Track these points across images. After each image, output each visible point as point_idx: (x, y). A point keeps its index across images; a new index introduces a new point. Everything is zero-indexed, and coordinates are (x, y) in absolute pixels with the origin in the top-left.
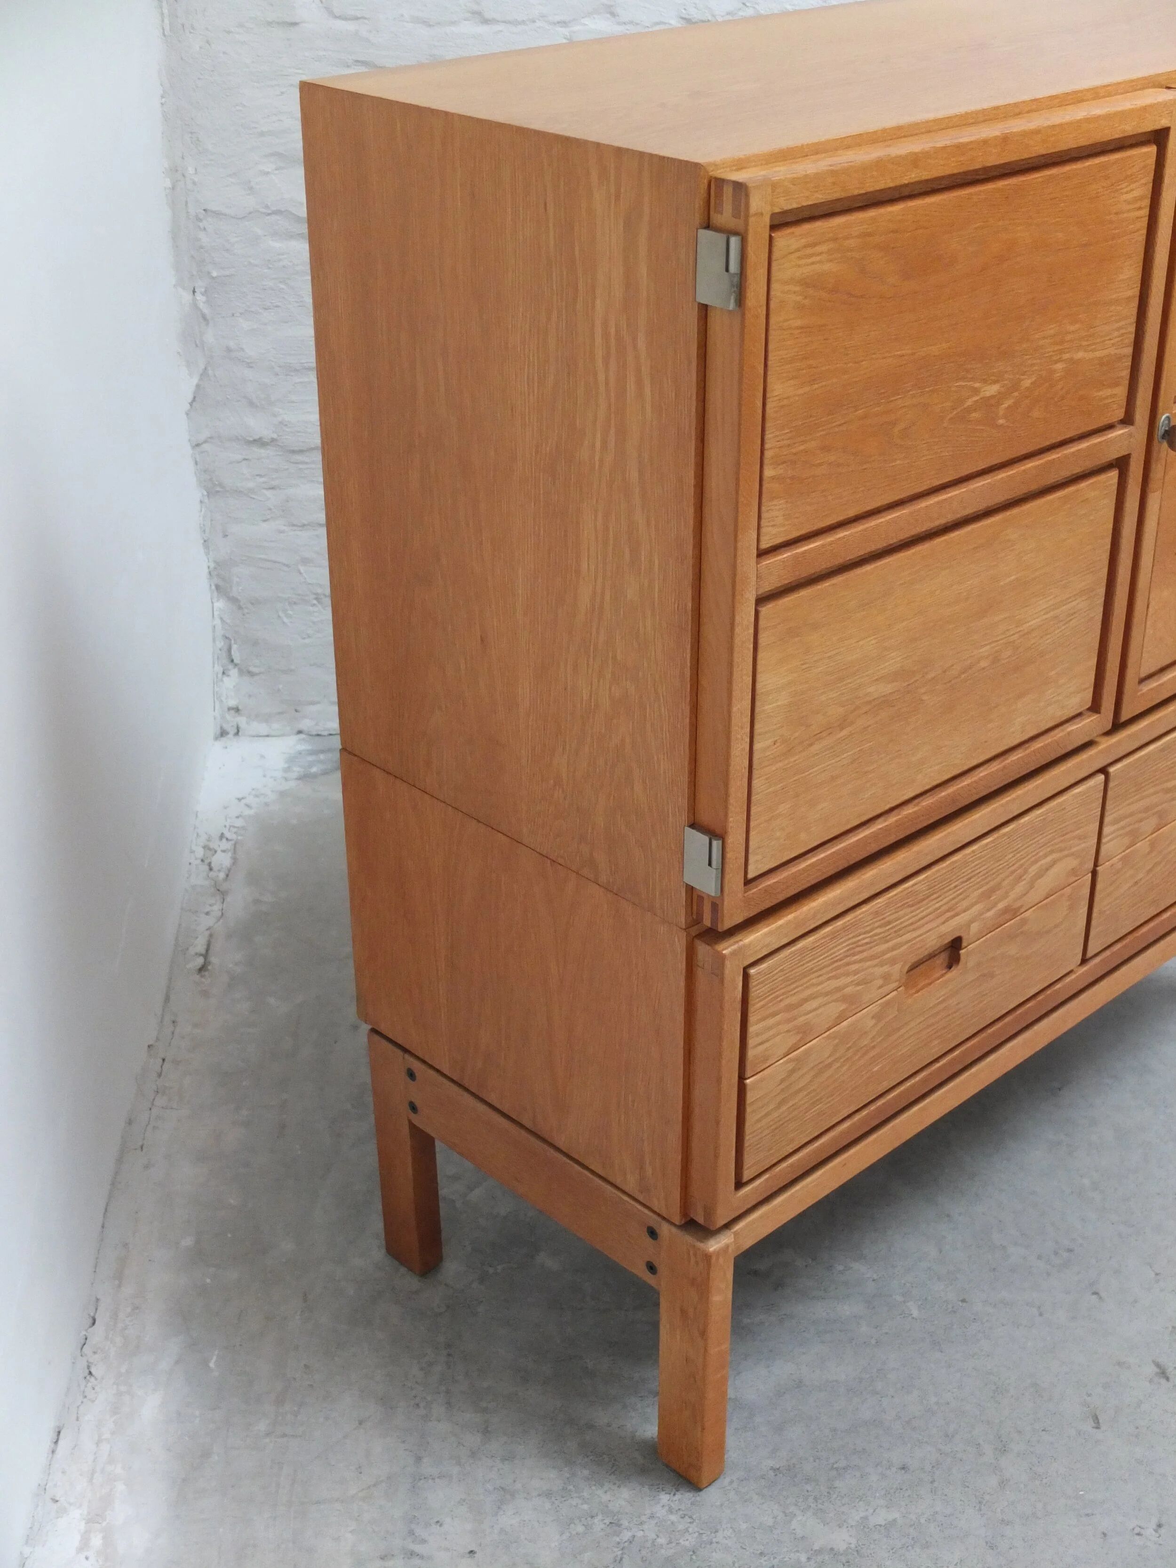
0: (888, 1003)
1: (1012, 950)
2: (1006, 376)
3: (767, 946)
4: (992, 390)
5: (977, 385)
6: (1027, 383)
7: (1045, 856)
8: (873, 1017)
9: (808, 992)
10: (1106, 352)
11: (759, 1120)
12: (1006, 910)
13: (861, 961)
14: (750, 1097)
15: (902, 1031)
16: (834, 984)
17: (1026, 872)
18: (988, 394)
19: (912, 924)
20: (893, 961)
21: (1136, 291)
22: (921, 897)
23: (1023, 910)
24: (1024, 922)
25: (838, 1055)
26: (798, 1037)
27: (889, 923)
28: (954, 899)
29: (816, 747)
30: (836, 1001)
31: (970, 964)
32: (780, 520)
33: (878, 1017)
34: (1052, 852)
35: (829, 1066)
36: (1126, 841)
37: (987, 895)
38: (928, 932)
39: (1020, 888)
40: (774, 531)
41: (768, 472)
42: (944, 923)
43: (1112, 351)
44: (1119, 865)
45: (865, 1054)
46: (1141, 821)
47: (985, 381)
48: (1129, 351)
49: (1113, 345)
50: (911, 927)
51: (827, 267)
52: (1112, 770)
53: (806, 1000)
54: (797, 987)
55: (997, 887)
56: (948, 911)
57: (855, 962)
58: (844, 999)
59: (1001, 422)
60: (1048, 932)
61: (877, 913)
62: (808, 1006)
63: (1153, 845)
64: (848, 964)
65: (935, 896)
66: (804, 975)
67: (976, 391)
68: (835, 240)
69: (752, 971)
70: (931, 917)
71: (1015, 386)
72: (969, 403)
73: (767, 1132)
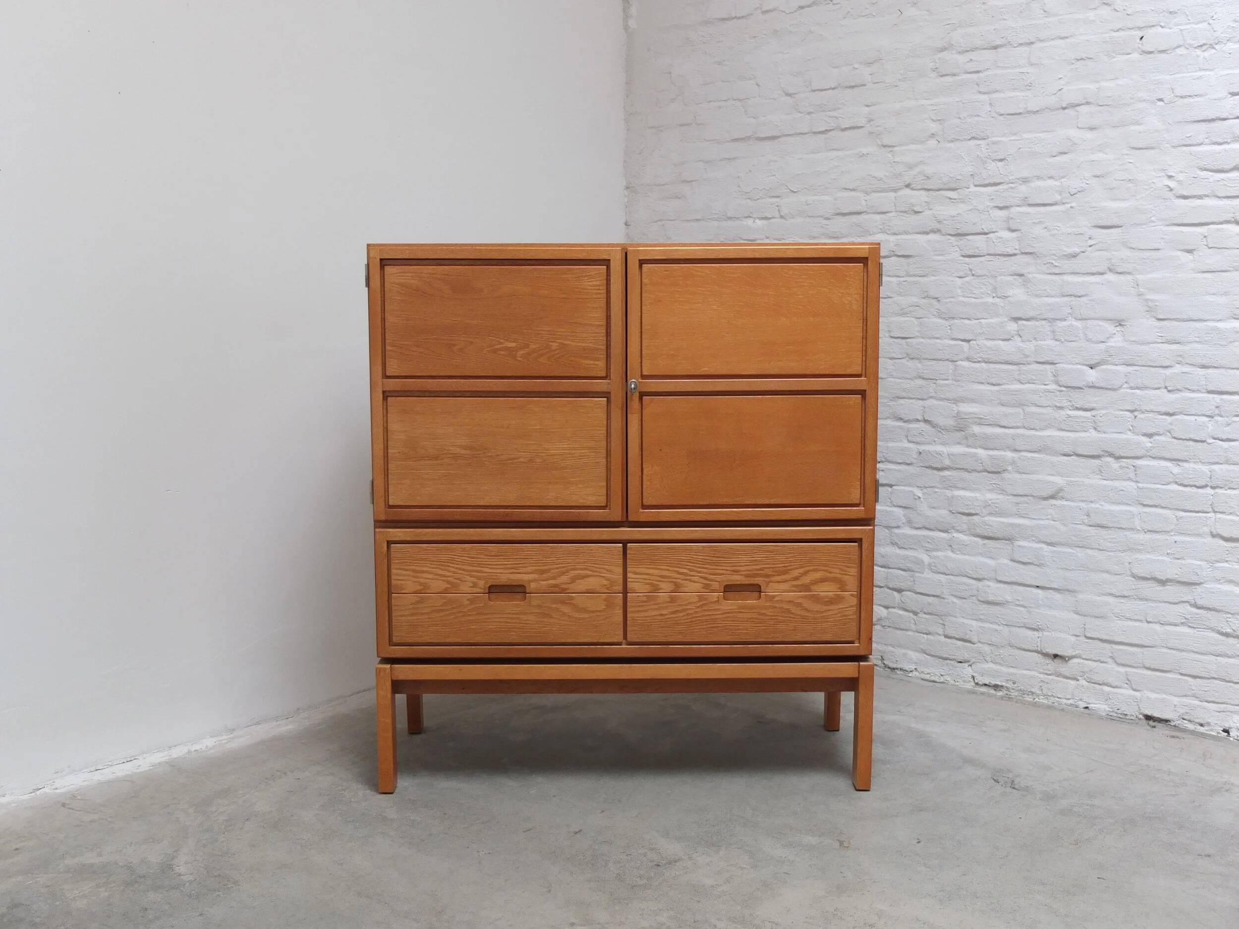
0: (477, 597)
1: (566, 609)
2: (520, 341)
3: (399, 537)
4: (513, 345)
5: (502, 341)
6: (533, 346)
7: (581, 569)
8: (468, 600)
9: (425, 569)
10: (587, 345)
11: (401, 616)
12: (555, 586)
13: (456, 568)
14: (393, 601)
15: (489, 616)
16: (441, 572)
17: (567, 571)
18: (509, 346)
19: (489, 564)
20: (479, 578)
21: (604, 323)
22: (493, 554)
23: (569, 591)
24: (572, 598)
25: (447, 608)
26: (422, 587)
27: (473, 558)
28: (517, 564)
29: (422, 462)
30: (443, 581)
31: (534, 603)
32: (396, 367)
33: (472, 601)
34: (585, 569)
35: (443, 610)
36: (647, 588)
37: (542, 572)
38: (501, 573)
39: (564, 579)
40: (393, 370)
41: (388, 348)
42: (511, 573)
43: (591, 345)
44: (645, 599)
45: (464, 616)
46: (659, 581)
47: (507, 340)
48: (604, 347)
49: (591, 342)
50: (488, 566)
51: (412, 281)
52: (629, 544)
53: (423, 572)
54: (418, 563)
55: (548, 571)
56: (513, 568)
57: (453, 567)
58: (448, 582)
59: (519, 359)
60: (593, 612)
61: (464, 550)
62: (426, 575)
63: (673, 600)
64: (449, 566)
65: (502, 557)
66: (422, 559)
67: (501, 343)
68: (415, 273)
69: (392, 545)
70: (501, 567)
71: (527, 346)
72: (499, 347)
73: (404, 624)
